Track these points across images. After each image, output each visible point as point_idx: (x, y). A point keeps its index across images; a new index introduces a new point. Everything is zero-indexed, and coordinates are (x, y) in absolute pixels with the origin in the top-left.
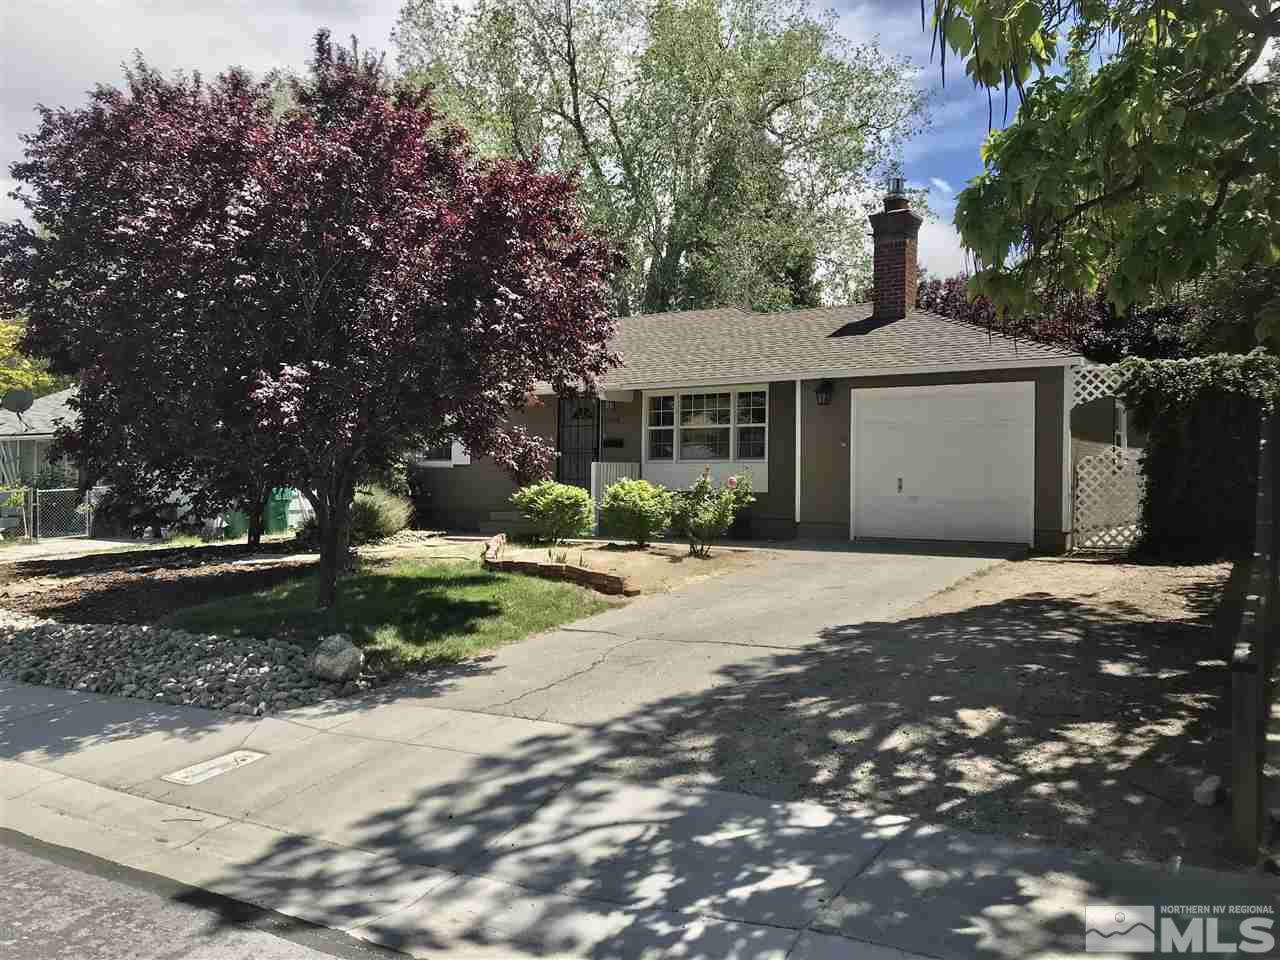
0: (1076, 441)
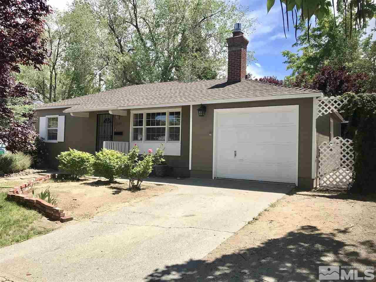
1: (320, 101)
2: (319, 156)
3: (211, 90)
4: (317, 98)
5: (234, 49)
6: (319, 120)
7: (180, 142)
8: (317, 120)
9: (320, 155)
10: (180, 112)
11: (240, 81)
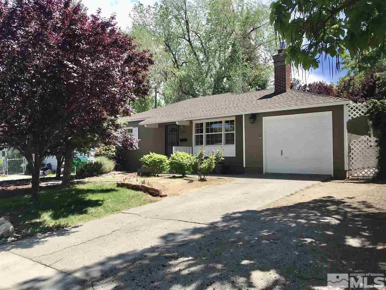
0: (350, 134)
1: (349, 107)
2: (350, 152)
3: (260, 100)
4: (347, 105)
5: (279, 64)
6: (349, 122)
7: (235, 145)
8: (348, 123)
9: (352, 151)
10: (234, 120)
11: (285, 91)
